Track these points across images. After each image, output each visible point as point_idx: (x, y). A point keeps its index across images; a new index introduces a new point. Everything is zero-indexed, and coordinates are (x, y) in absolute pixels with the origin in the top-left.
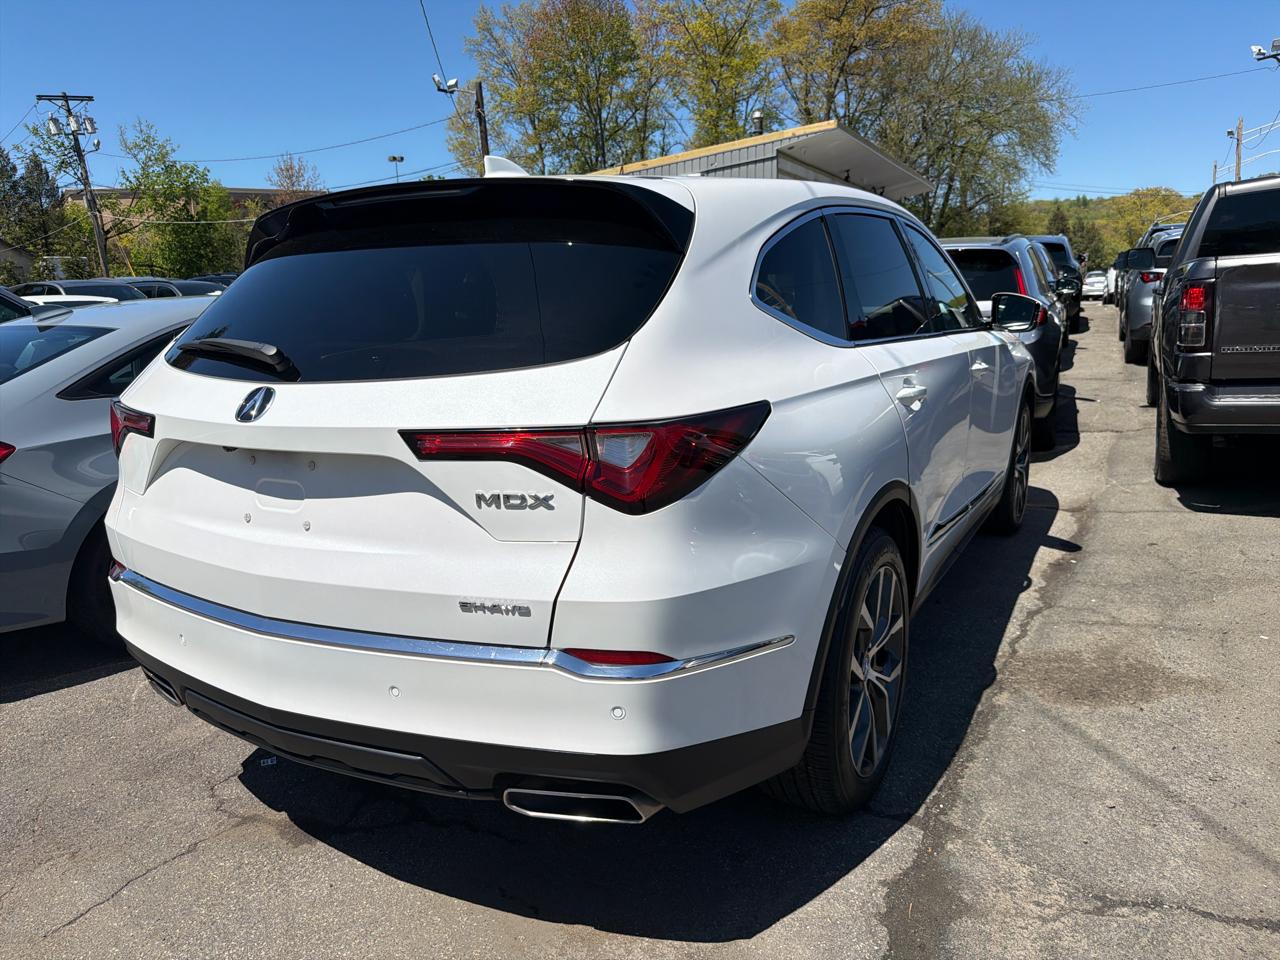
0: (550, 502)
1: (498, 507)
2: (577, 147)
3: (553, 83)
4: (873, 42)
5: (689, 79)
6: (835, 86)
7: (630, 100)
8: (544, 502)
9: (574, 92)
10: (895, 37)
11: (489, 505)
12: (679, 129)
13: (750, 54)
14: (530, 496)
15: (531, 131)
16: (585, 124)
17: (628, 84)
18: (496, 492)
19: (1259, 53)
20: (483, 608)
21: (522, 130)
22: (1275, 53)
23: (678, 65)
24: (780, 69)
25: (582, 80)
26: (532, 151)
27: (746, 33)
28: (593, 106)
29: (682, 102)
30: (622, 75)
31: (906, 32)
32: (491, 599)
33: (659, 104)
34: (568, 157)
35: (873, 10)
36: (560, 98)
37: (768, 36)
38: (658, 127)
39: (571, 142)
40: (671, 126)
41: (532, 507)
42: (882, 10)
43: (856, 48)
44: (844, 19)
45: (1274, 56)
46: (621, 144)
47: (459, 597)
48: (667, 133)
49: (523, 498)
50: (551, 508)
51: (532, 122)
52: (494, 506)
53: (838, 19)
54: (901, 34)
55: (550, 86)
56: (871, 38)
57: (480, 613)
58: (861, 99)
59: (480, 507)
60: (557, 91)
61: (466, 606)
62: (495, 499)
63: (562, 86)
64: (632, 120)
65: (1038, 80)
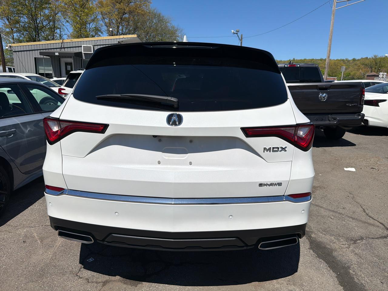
0: (286, 149)
1: (270, 152)
2: (27, 31)
3: (17, 7)
4: (130, 12)
5: (69, 14)
6: (120, 24)
7: (47, 18)
8: (284, 149)
9: (26, 11)
10: (137, 12)
11: (267, 151)
12: (66, 30)
13: (90, 9)
14: (280, 147)
15: (7, 23)
16: (30, 23)
17: (47, 12)
18: (270, 147)
19: (233, 32)
20: (267, 185)
21: (3, 22)
22: (237, 33)
23: (65, 8)
24: (101, 16)
25: (29, 8)
26: (8, 30)
27: (89, 2)
28: (33, 18)
29: (67, 21)
30: (45, 8)
31: (140, 11)
32: (270, 182)
33: (59, 20)
34: (23, 34)
35: (130, 2)
36: (19, 13)
37: (96, 4)
38: (58, 28)
39: (25, 29)
40: (63, 29)
41: (280, 151)
42: (133, 3)
43: (126, 13)
44: (122, 3)
45: (237, 34)
46: (44, 32)
47: (259, 182)
48: (62, 30)
49: (278, 148)
50: (286, 151)
51: (8, 20)
52: (269, 151)
53: (119, 3)
54: (139, 11)
55: (15, 8)
56: (130, 11)
57: (265, 186)
58: (126, 28)
59: (264, 152)
60: (19, 10)
61: (261, 185)
62: (270, 149)
63: (20, 8)
64: (49, 25)
65: (176, 31)
